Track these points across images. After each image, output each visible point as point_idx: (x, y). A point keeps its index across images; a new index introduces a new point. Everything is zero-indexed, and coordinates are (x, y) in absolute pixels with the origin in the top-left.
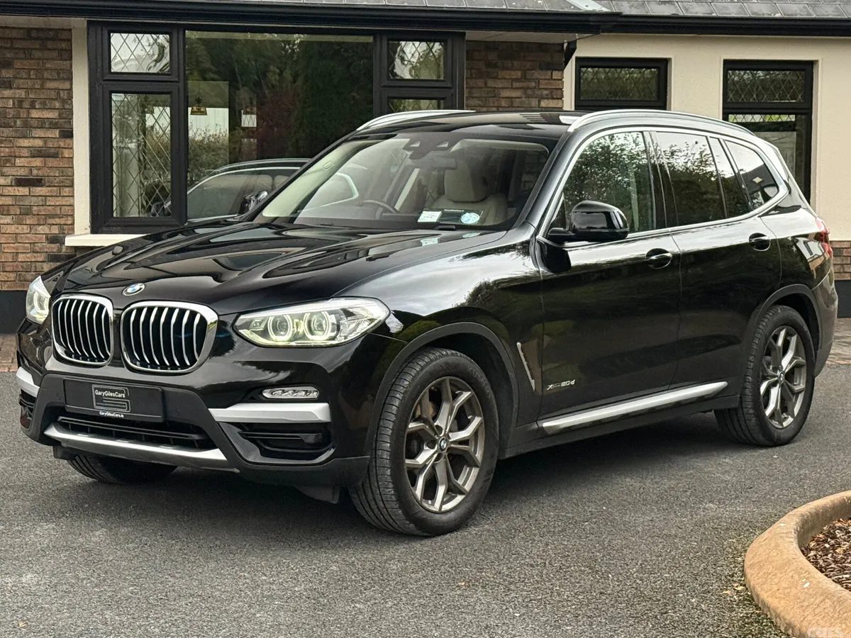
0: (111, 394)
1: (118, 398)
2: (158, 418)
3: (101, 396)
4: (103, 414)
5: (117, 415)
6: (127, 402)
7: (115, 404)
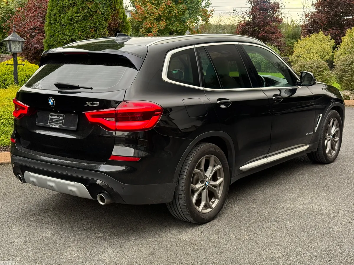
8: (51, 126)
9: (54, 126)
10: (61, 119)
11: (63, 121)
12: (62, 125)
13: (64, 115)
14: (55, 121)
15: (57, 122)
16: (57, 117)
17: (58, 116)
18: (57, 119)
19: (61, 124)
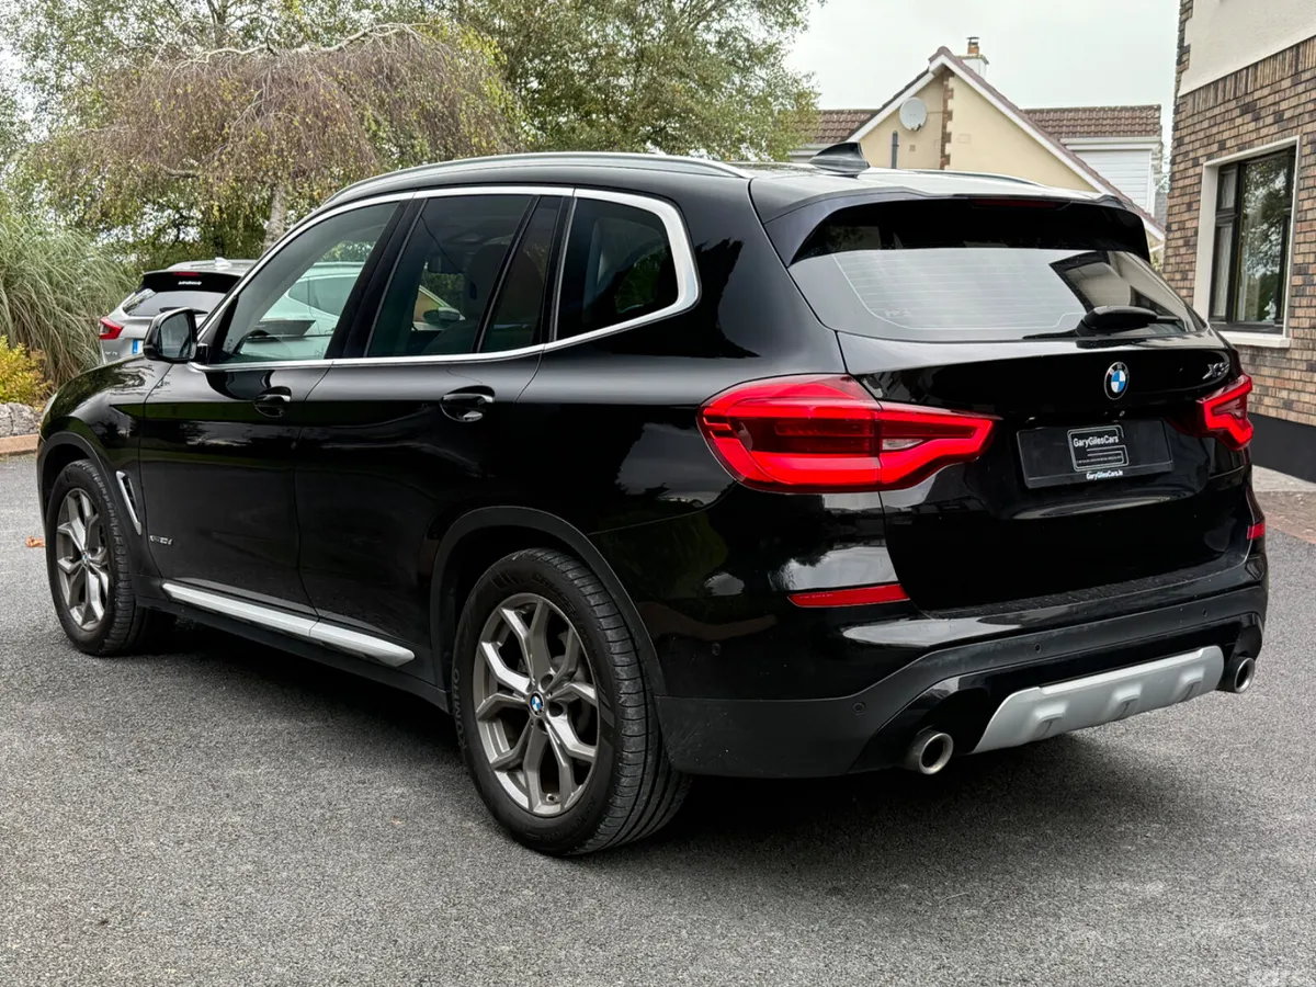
8: (1090, 477)
9: (1101, 475)
10: (1114, 444)
11: (1122, 449)
12: (1125, 462)
13: (1118, 429)
14: (1099, 457)
15: (1104, 456)
16: (1097, 441)
17: (1100, 435)
18: (1101, 445)
19: (1120, 460)
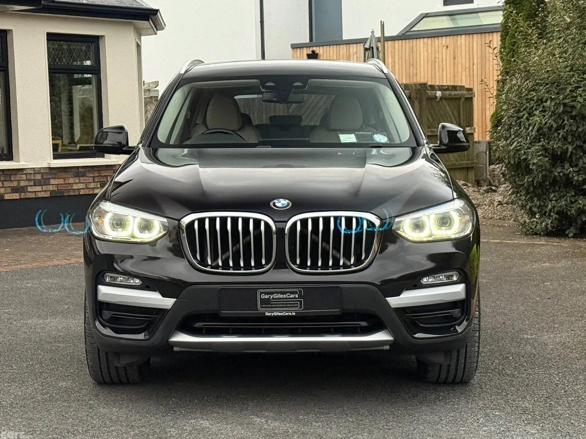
0: (281, 296)
1: (290, 298)
2: (336, 311)
3: (269, 299)
4: (269, 314)
5: (287, 314)
6: (301, 302)
7: (286, 304)
